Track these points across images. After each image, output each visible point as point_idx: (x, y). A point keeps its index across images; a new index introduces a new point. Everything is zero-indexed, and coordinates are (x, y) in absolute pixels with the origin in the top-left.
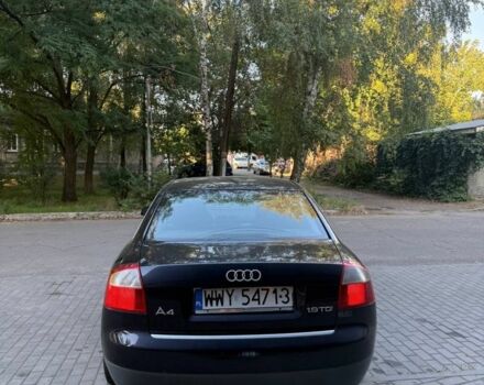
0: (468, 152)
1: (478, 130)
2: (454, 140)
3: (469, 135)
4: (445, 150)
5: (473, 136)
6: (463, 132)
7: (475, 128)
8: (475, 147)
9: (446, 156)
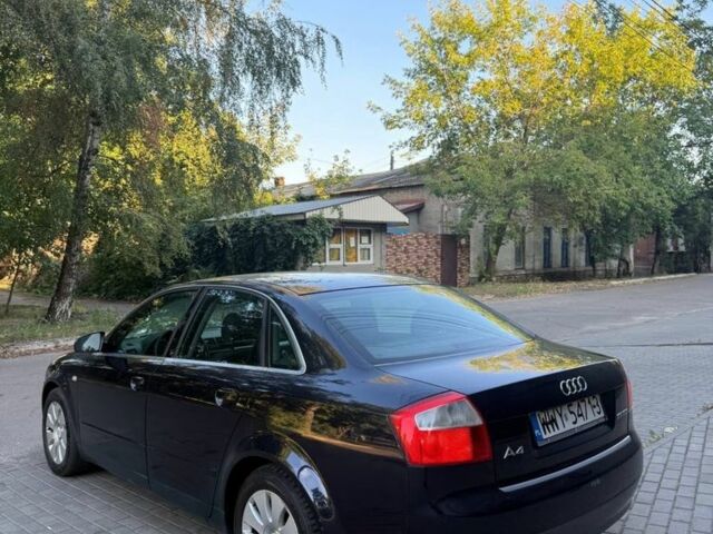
0: (299, 243)
1: (308, 215)
2: (280, 229)
3: (297, 222)
4: (269, 241)
5: (303, 223)
6: (289, 219)
7: (304, 214)
8: (306, 236)
9: (271, 248)
